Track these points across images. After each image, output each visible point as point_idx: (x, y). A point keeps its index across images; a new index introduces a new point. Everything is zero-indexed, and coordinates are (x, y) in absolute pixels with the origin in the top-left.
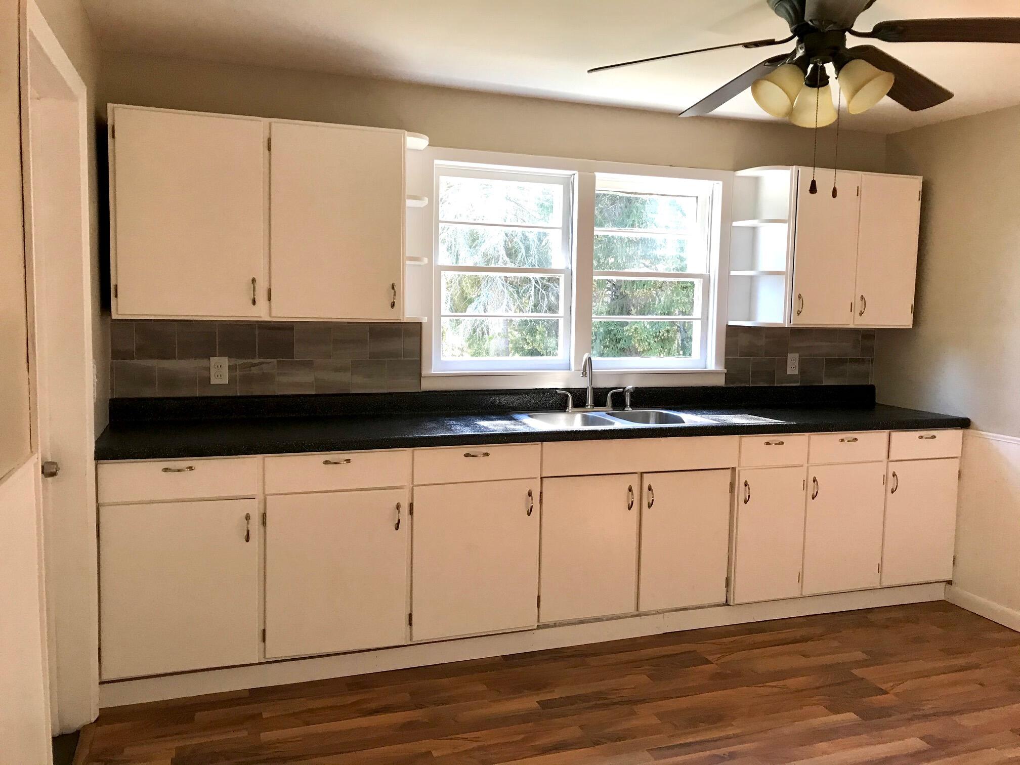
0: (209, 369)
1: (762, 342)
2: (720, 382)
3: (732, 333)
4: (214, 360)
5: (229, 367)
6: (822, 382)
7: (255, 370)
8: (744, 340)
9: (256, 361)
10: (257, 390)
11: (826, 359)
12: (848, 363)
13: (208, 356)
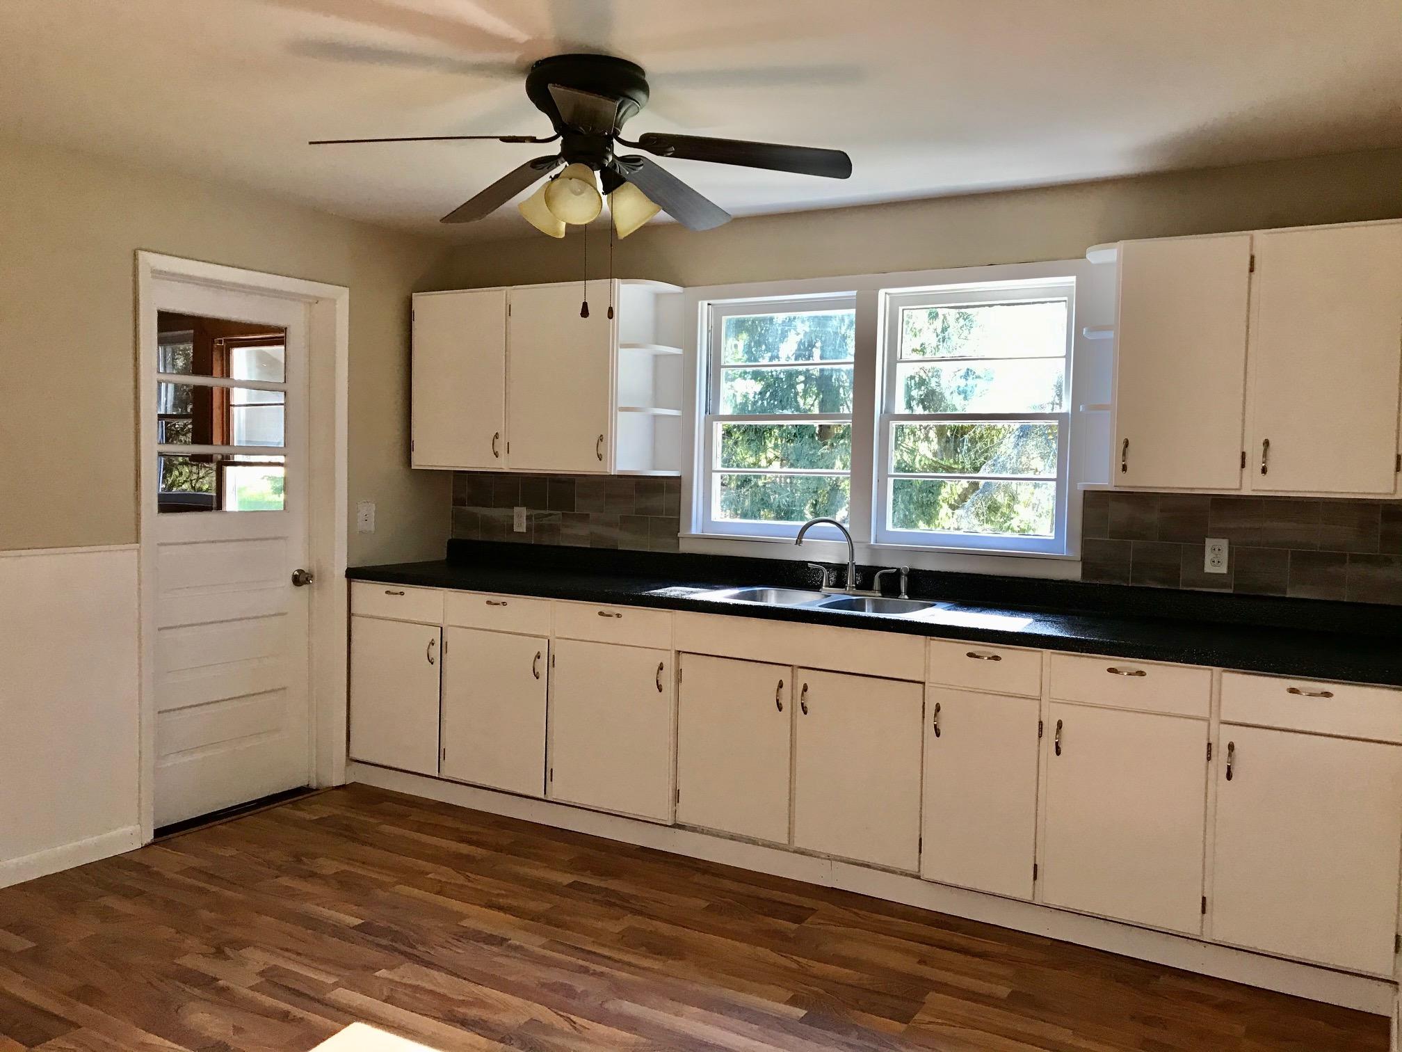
0: (512, 517)
1: (1154, 517)
2: (1074, 573)
3: (1095, 502)
4: (516, 509)
5: (527, 516)
6: (1285, 592)
7: (545, 521)
8: (1119, 513)
9: (548, 512)
10: (546, 540)
11: (1292, 552)
12: (1348, 563)
13: (511, 506)
